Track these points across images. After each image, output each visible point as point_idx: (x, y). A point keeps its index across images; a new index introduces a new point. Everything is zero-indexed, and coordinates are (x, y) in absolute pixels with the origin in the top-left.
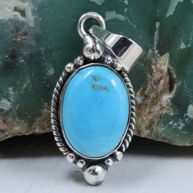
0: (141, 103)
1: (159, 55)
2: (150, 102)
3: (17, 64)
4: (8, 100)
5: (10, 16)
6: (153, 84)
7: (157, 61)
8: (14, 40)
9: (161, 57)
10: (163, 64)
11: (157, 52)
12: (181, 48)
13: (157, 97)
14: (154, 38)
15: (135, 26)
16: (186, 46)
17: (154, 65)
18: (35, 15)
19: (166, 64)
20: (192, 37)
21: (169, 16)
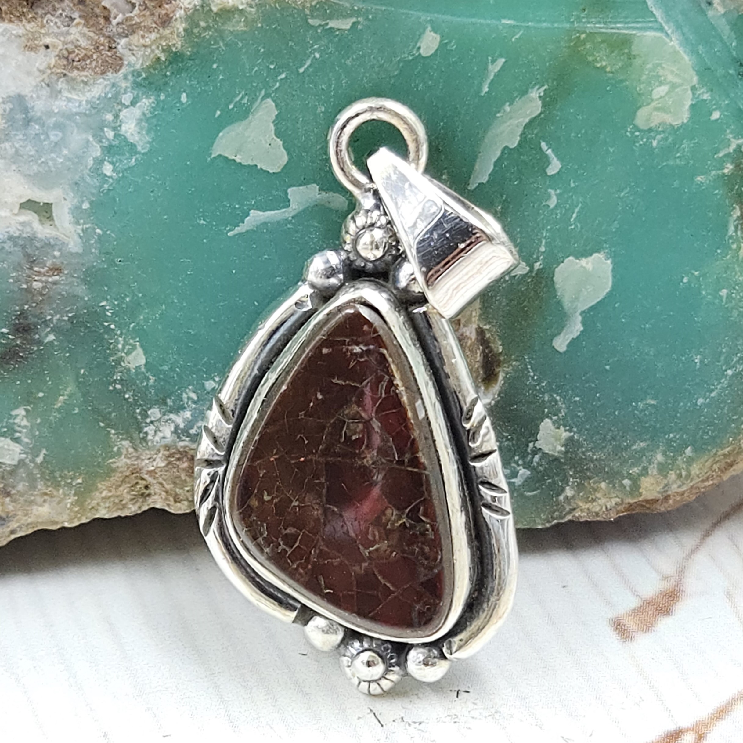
3: (36, 348)
4: (11, 439)
5: (8, 227)
8: (25, 286)
10: (462, 321)
12: (513, 274)
16: (528, 268)
18: (82, 221)
19: (473, 319)
20: (546, 243)
21: (477, 187)
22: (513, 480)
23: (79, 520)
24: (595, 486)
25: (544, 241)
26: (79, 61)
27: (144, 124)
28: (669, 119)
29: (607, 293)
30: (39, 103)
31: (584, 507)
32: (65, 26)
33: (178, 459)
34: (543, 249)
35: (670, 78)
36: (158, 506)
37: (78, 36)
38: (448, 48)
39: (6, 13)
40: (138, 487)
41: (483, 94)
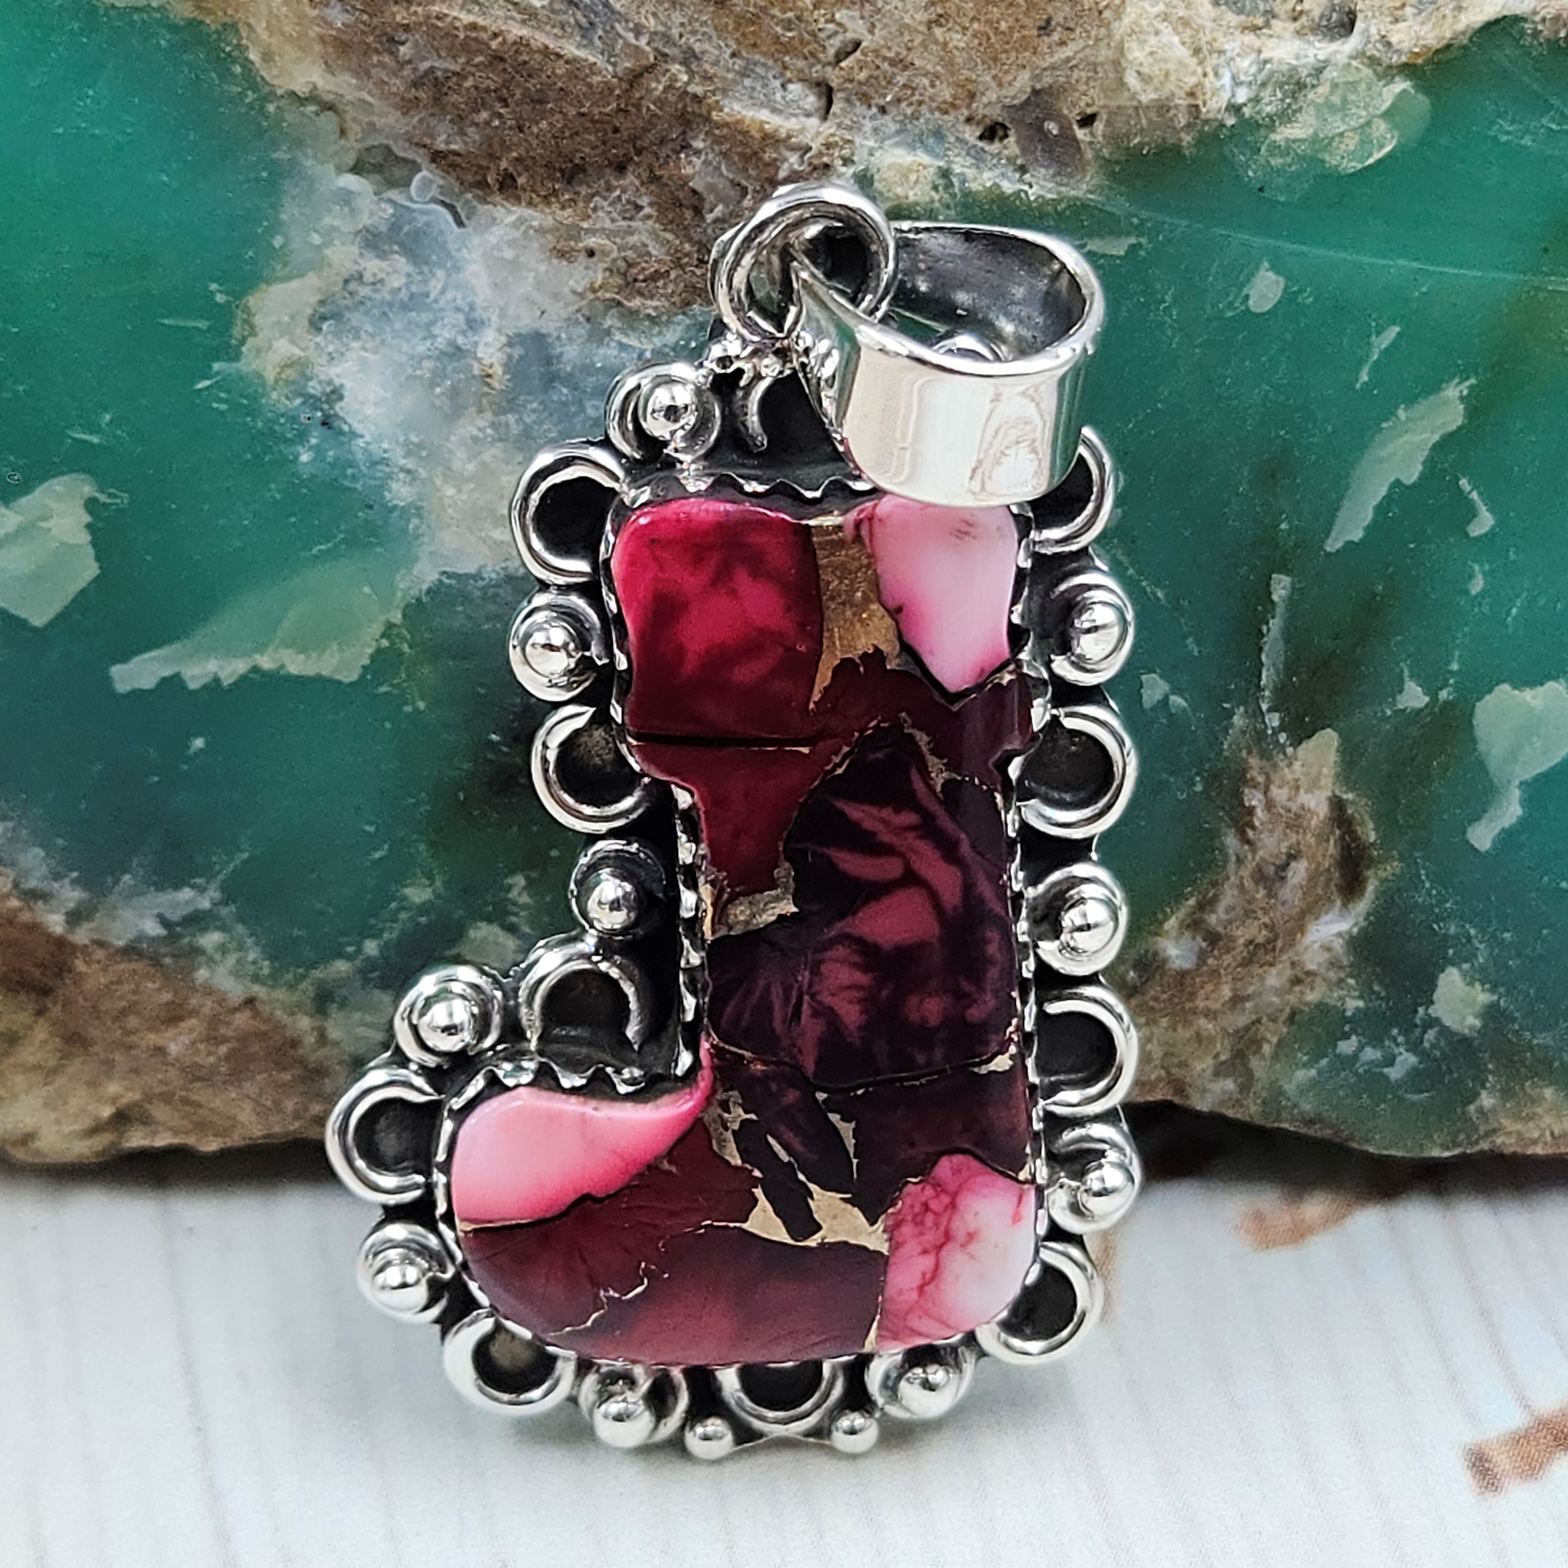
0: (1187, 965)
1: (1282, 738)
2: (1234, 964)
4: (501, 925)
6: (1248, 884)
7: (1275, 766)
9: (1295, 748)
10: (1303, 782)
11: (1276, 723)
12: (1401, 707)
13: (1269, 941)
14: (1261, 649)
15: (1160, 595)
16: (1427, 699)
17: (1255, 787)
19: (1323, 782)
20: (1460, 656)
21: (1344, 547)
22: (1386, 1070)
24: (1534, 1093)
25: (1457, 653)
26: (644, 281)
30: (568, 348)
31: (1511, 1129)
32: (624, 219)
34: (1455, 667)
37: (645, 238)
38: (1300, 300)
39: (525, 190)
41: (1358, 386)
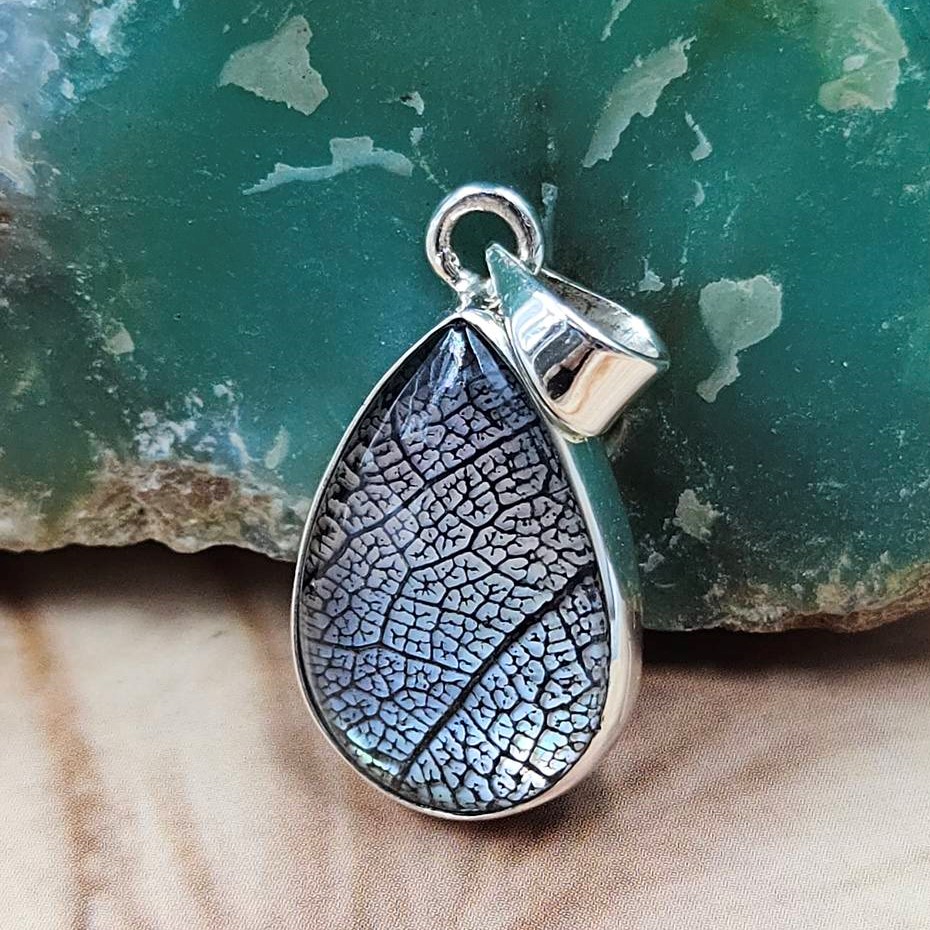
12: (642, 290)
16: (663, 284)
18: (32, 156)
20: (688, 253)
21: (596, 165)
22: (642, 565)
23: (49, 543)
24: (755, 587)
25: (686, 250)
27: (120, 33)
28: (867, 102)
29: (775, 330)
31: (737, 613)
33: (180, 482)
35: (869, 44)
36: (157, 538)
40: (130, 511)
41: (603, 39)
